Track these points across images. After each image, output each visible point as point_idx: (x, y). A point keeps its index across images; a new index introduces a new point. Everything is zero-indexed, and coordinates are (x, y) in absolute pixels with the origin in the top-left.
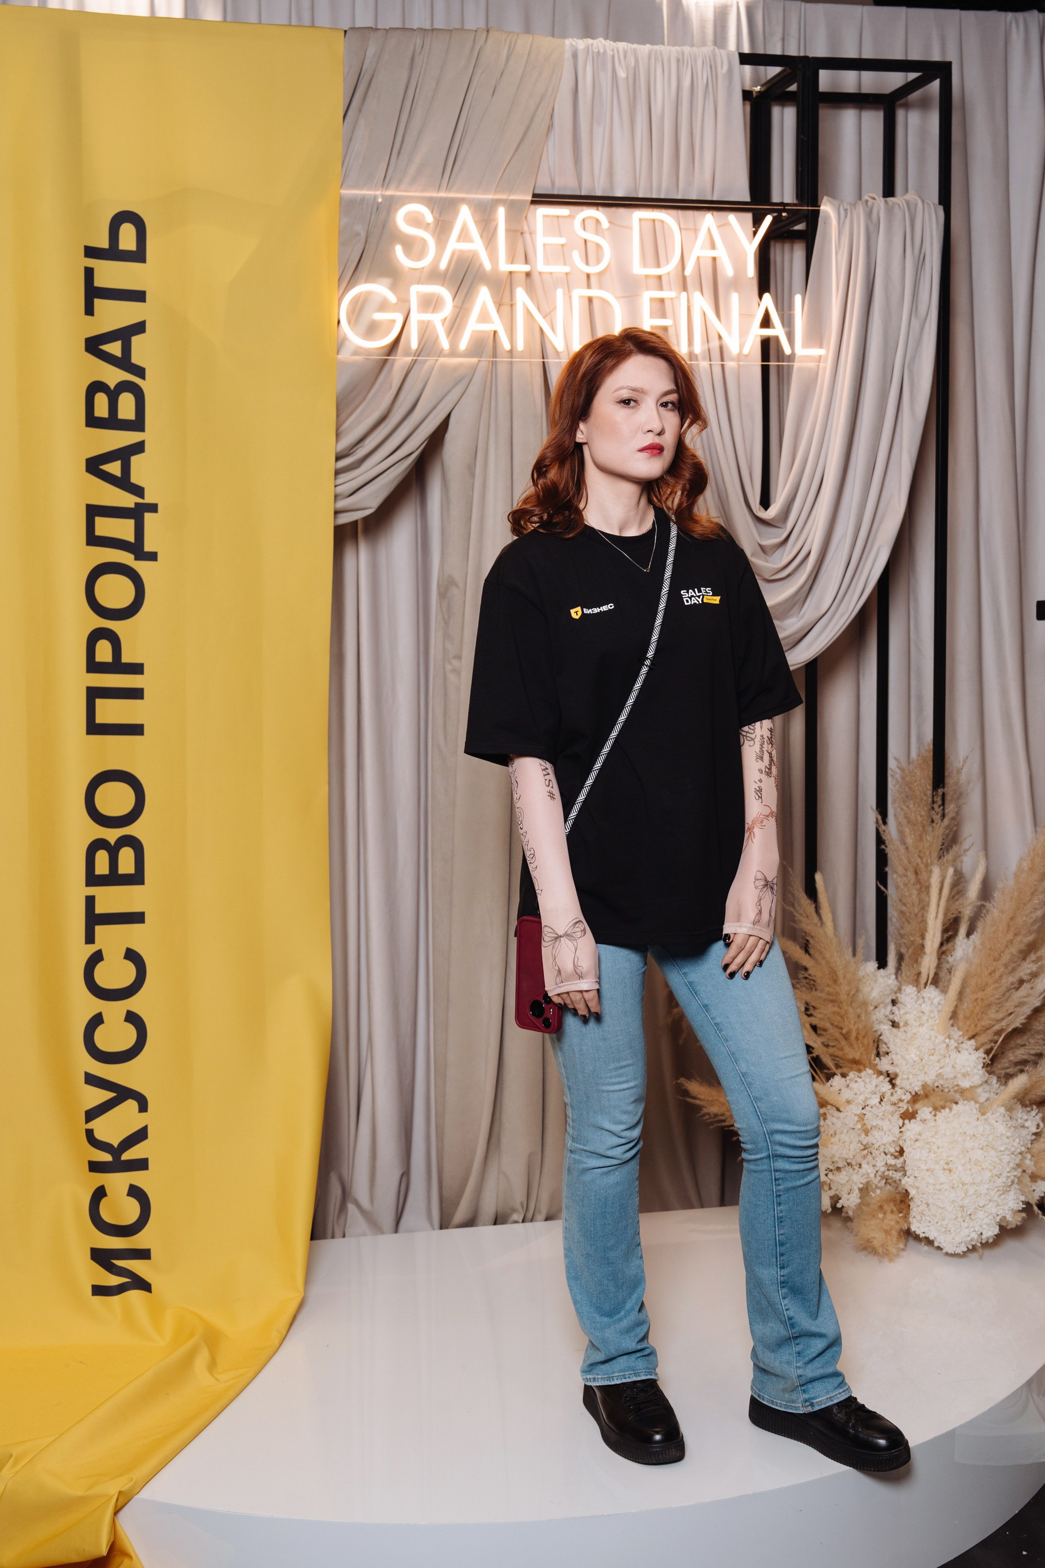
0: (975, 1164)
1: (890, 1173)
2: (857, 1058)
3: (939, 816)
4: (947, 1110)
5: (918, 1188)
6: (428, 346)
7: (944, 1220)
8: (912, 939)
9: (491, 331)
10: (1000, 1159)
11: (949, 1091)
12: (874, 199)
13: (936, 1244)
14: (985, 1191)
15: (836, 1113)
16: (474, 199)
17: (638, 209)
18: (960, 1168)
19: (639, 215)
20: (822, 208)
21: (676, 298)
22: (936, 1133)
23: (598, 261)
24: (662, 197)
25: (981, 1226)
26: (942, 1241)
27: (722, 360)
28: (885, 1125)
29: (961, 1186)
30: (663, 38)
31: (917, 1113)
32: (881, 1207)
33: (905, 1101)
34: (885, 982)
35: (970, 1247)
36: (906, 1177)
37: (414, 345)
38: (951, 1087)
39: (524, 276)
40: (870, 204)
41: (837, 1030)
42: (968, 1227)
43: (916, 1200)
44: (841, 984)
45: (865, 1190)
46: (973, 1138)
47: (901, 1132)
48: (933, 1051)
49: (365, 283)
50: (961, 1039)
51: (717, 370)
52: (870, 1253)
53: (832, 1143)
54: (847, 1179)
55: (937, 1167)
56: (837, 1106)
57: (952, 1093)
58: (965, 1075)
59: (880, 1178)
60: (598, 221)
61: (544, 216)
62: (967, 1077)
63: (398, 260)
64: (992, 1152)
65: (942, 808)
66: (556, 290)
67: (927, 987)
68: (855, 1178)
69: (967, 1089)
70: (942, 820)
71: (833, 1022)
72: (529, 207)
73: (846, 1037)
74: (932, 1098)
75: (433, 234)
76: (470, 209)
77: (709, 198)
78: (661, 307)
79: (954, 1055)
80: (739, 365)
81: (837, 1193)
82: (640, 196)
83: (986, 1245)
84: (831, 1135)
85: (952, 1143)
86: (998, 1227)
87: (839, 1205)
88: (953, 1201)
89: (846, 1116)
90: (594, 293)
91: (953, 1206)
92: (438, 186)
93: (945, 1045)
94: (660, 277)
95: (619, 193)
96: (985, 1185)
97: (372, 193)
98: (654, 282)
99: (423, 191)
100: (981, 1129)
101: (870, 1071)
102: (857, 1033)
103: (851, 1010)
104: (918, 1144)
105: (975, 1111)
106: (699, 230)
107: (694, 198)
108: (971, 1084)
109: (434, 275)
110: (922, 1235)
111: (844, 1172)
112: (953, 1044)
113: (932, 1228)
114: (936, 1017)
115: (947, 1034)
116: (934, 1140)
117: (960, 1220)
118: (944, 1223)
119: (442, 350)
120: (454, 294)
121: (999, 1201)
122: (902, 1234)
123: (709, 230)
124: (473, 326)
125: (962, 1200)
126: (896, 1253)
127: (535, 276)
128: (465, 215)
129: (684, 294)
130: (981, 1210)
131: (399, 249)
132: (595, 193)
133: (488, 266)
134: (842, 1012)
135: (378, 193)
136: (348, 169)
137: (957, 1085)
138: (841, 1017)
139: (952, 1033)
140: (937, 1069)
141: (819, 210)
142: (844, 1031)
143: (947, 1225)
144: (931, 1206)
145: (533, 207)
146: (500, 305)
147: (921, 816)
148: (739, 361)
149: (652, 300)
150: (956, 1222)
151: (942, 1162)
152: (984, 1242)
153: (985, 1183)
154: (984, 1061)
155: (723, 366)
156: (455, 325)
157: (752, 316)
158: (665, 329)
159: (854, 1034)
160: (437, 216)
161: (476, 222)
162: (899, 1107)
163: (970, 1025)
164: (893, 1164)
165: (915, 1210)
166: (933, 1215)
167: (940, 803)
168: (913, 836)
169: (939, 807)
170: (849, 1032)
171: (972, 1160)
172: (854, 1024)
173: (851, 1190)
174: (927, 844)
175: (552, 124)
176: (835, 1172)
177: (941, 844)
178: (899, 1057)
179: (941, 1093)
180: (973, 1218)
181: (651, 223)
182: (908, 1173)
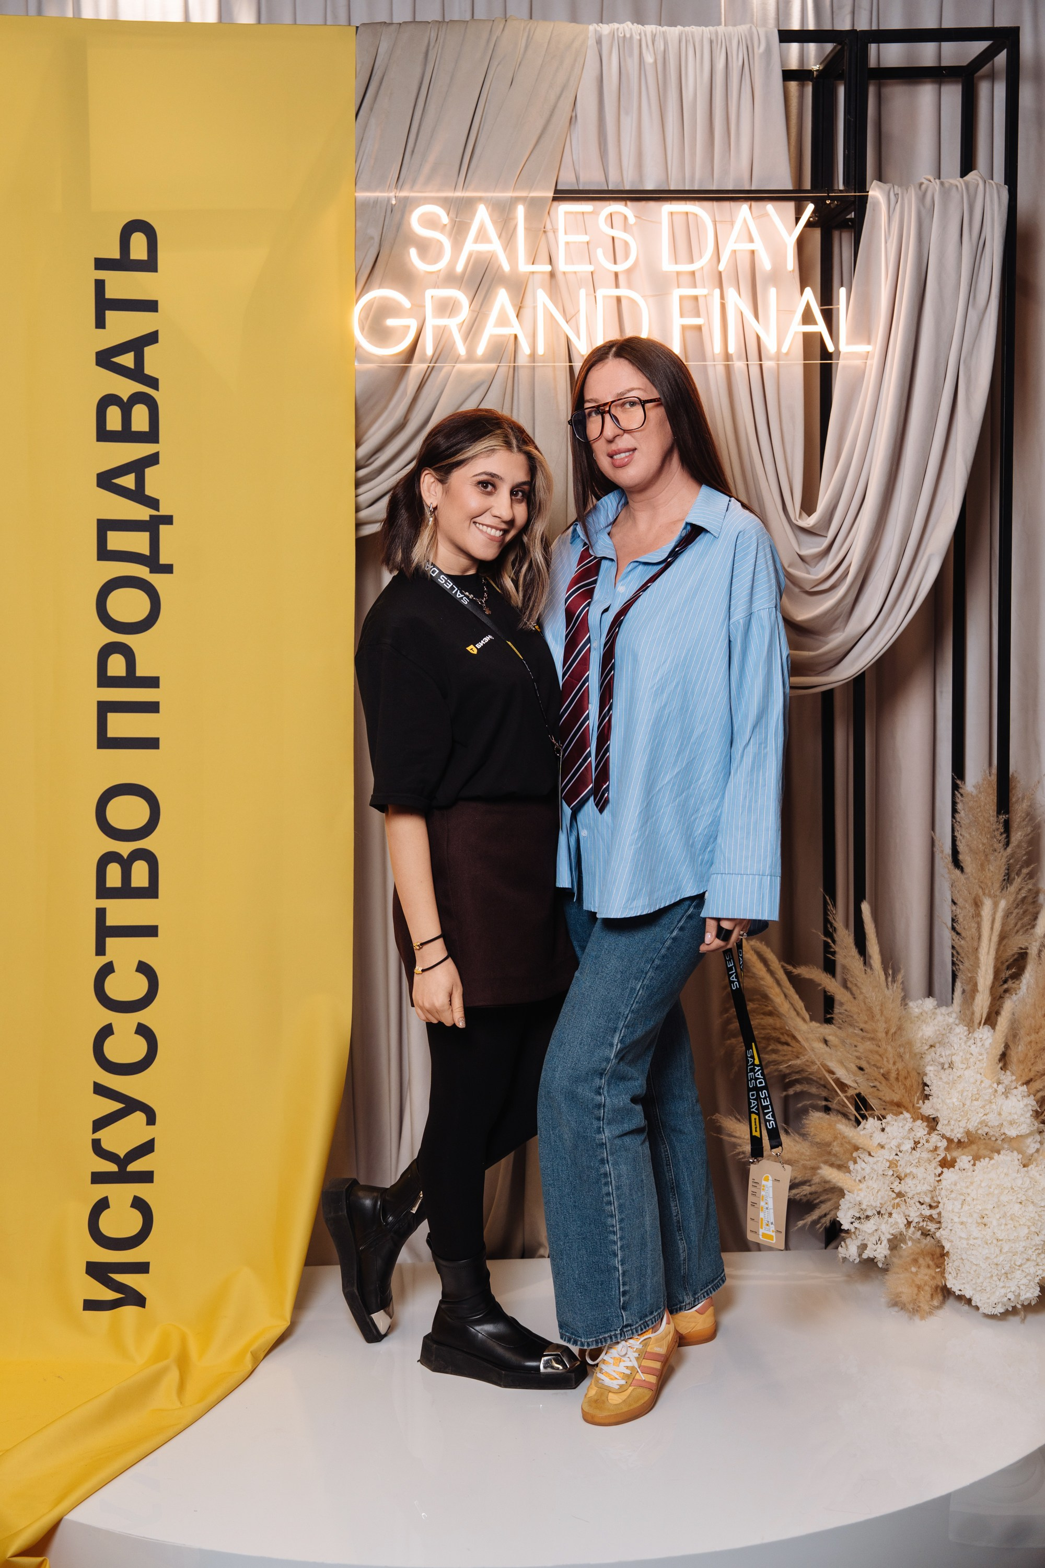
0: (1012, 1219)
1: (925, 1223)
2: (895, 1100)
3: (1001, 845)
4: (987, 1159)
5: (952, 1242)
6: (443, 353)
7: (979, 1277)
8: (969, 975)
9: (510, 335)
10: (1040, 1216)
11: (996, 1140)
12: (930, 181)
13: (973, 1304)
14: (1021, 1249)
15: (867, 1158)
16: (492, 197)
17: (669, 202)
18: (995, 1223)
19: (668, 208)
20: (870, 193)
21: (708, 294)
22: (972, 1183)
23: (627, 257)
24: (696, 189)
25: (1019, 1287)
26: (978, 1300)
27: (760, 360)
28: (920, 1172)
29: (995, 1241)
30: (720, 19)
31: (956, 1162)
32: (915, 1261)
33: (942, 1148)
34: (944, 1020)
35: (1010, 1309)
36: (941, 1229)
37: (429, 352)
38: (997, 1135)
39: (547, 277)
40: (924, 187)
41: (876, 1069)
42: (1003, 1287)
43: (951, 1255)
44: (878, 1020)
45: (895, 1243)
46: (1011, 1191)
47: (940, 1180)
48: (977, 1096)
49: (379, 289)
50: (1014, 1085)
51: (755, 371)
52: (902, 1309)
53: (860, 1190)
54: (874, 1229)
55: (970, 1220)
56: (869, 1150)
57: (999, 1142)
58: (1011, 1123)
59: (913, 1229)
60: (626, 218)
61: (566, 213)
62: (1014, 1125)
63: (412, 263)
64: (1031, 1208)
65: (1004, 835)
66: (580, 289)
67: (981, 1027)
68: (884, 1227)
69: (1014, 1138)
70: (1005, 849)
71: (870, 1061)
72: (551, 204)
73: (885, 1076)
74: (974, 1147)
75: (450, 235)
76: (487, 210)
77: (747, 188)
78: (694, 305)
79: (1001, 1100)
80: (778, 364)
81: (865, 1242)
82: (672, 188)
83: (1029, 1308)
84: (860, 1181)
85: (988, 1195)
86: (1039, 1289)
87: (865, 1256)
88: (987, 1258)
89: (878, 1161)
90: (622, 292)
91: (987, 1263)
92: (454, 185)
93: (990, 1090)
94: (693, 273)
95: (650, 186)
96: (1021, 1243)
97: (385, 194)
98: (685, 279)
99: (439, 190)
100: (1019, 1182)
101: (907, 1115)
102: (898, 1074)
103: (889, 1048)
104: (953, 1195)
105: (1016, 1162)
106: (735, 222)
107: (731, 188)
108: (1018, 1133)
109: (450, 279)
110: (958, 1293)
111: (872, 1221)
112: (1001, 1089)
113: (967, 1286)
114: (985, 1059)
115: (996, 1078)
116: (969, 1191)
117: (995, 1278)
118: (979, 1281)
119: (460, 355)
120: (471, 297)
121: (1039, 1260)
122: (939, 1290)
123: (745, 220)
124: (491, 330)
125: (997, 1255)
126: (928, 1310)
127: (560, 277)
128: (482, 214)
129: (717, 292)
130: (1019, 1270)
131: (413, 252)
132: (624, 186)
133: (506, 267)
134: (881, 1050)
135: (392, 194)
136: (360, 171)
137: (1004, 1133)
138: (880, 1055)
139: (1002, 1077)
140: (982, 1115)
141: (868, 195)
142: (882, 1071)
143: (982, 1283)
144: (966, 1261)
145: (555, 203)
146: (520, 308)
147: (984, 844)
148: (778, 361)
149: (682, 298)
150: (991, 1281)
151: (975, 1215)
152: (1026, 1303)
153: (1021, 1241)
154: (1034, 1109)
155: (761, 366)
156: (472, 330)
157: (793, 312)
158: (699, 328)
159: (893, 1075)
160: (454, 216)
161: (494, 222)
162: (938, 1155)
163: (1024, 1069)
164: (928, 1215)
165: (951, 1266)
166: (967, 1272)
167: (1002, 830)
168: (974, 866)
169: (1001, 834)
170: (889, 1072)
171: (1008, 1215)
172: (894, 1063)
173: (879, 1240)
174: (989, 875)
175: (576, 116)
176: (862, 1220)
177: (1003, 874)
178: (940, 1101)
179: (984, 1141)
180: (1010, 1277)
181: (684, 217)
182: (943, 1225)
